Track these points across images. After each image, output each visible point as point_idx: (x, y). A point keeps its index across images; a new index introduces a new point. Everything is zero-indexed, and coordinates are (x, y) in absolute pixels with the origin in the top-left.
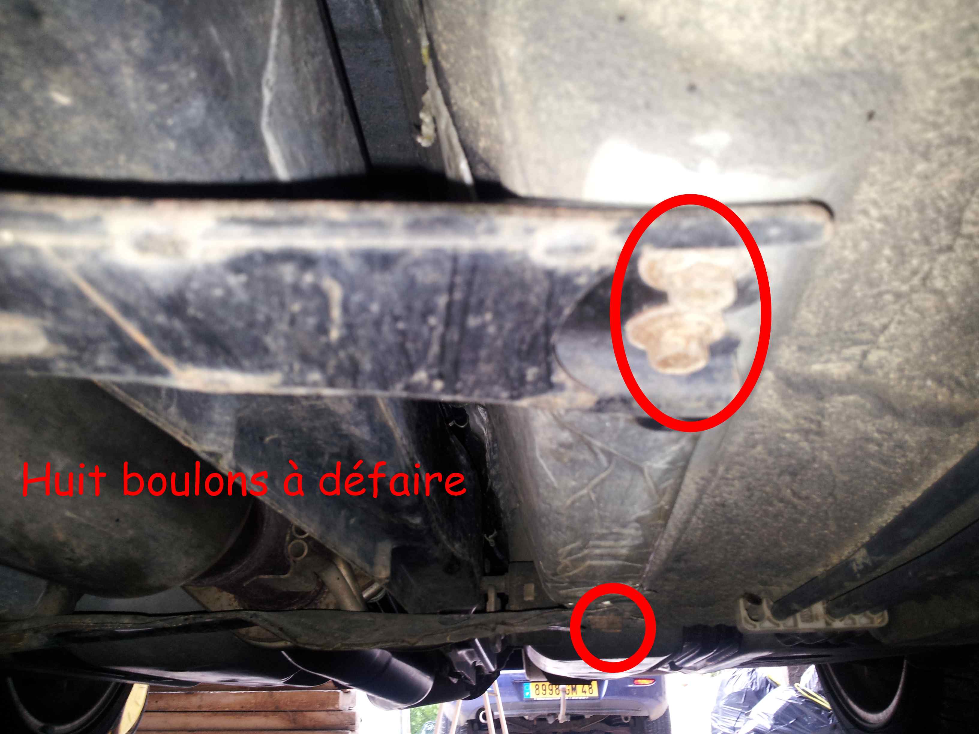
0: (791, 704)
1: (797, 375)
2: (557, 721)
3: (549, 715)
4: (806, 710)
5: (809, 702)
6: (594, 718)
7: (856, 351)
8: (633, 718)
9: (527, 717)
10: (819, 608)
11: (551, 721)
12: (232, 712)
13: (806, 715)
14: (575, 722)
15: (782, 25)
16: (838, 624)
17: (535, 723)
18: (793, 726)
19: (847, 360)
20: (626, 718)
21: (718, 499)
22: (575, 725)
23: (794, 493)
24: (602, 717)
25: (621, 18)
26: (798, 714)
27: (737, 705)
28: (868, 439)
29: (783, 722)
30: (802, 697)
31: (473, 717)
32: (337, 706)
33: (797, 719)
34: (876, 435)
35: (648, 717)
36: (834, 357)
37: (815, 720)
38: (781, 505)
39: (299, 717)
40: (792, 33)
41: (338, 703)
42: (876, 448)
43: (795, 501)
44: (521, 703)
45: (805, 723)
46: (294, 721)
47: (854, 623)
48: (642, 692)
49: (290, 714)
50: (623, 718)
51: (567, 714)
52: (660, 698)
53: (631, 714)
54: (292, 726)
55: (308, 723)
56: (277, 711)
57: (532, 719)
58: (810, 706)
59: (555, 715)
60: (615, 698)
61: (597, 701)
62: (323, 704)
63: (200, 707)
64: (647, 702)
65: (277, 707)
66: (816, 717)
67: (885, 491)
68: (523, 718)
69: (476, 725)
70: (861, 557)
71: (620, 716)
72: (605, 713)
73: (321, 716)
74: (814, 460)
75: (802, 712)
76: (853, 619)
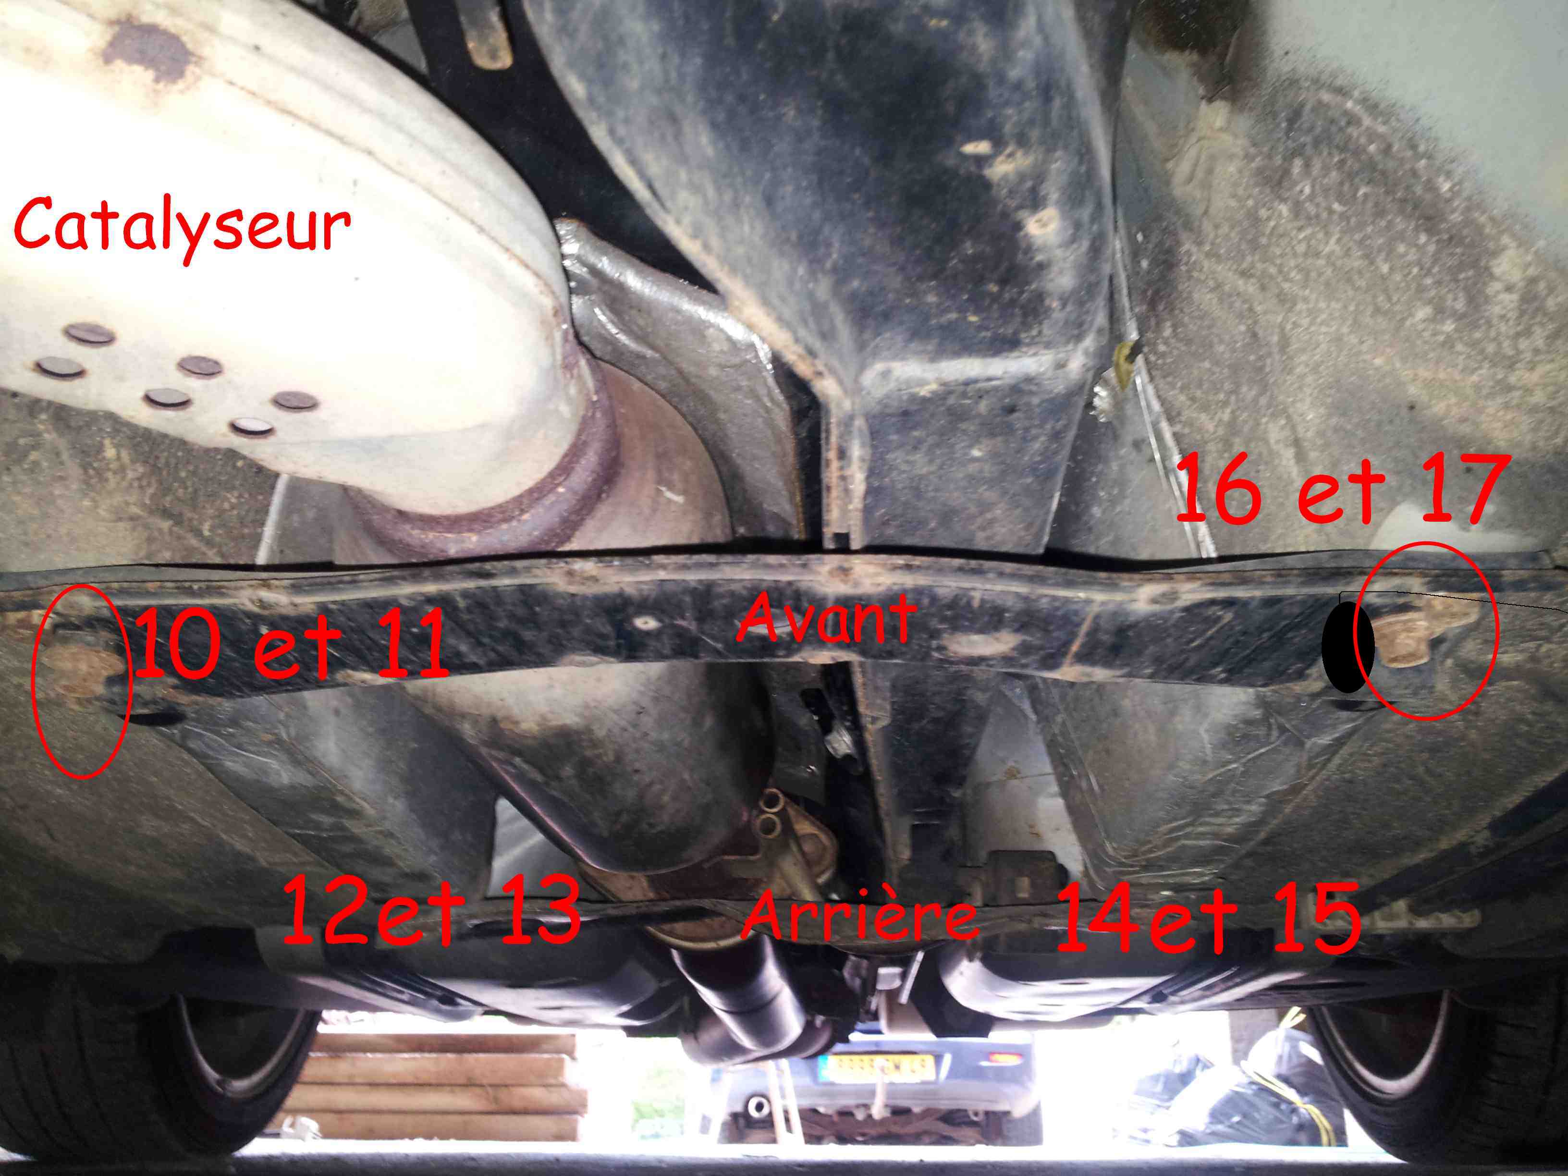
0: (1237, 1093)
1: (1472, 662)
2: (870, 1116)
3: (858, 1106)
4: (1258, 1101)
5: (1263, 1090)
6: (928, 1113)
7: (1532, 645)
8: (987, 1113)
9: (822, 1110)
10: (1401, 905)
11: (860, 1116)
12: (402, 1086)
13: (1258, 1110)
14: (897, 1118)
15: (1541, 434)
16: (1423, 924)
17: (836, 1118)
18: (1237, 1126)
19: (1522, 651)
20: (976, 1114)
21: (1347, 776)
22: (895, 1123)
23: (1428, 771)
24: (936, 1111)
25: (1412, 408)
26: (1245, 1107)
27: (1153, 1095)
28: (1521, 720)
29: (1222, 1118)
30: (1253, 1083)
31: (739, 1108)
32: (560, 1079)
33: (1245, 1116)
34: (1530, 717)
35: (1007, 1113)
36: (1511, 649)
37: (1271, 1117)
38: (1410, 782)
39: (503, 1094)
40: (1547, 439)
41: (562, 1075)
42: (1526, 728)
43: (1428, 778)
44: (816, 1088)
45: (1255, 1121)
46: (496, 1100)
47: (1441, 923)
48: (1001, 1075)
49: (490, 1090)
50: (971, 1114)
51: (886, 1106)
52: (1029, 1084)
53: (982, 1107)
54: (493, 1107)
55: (517, 1104)
56: (469, 1084)
57: (830, 1112)
58: (1264, 1095)
59: (867, 1107)
60: (958, 1081)
61: (932, 1087)
62: (541, 1075)
63: (351, 1076)
64: (1010, 1089)
65: (469, 1079)
66: (1272, 1112)
67: (1523, 770)
68: (815, 1111)
69: (742, 1121)
70: (1482, 838)
71: (966, 1111)
72: (945, 1105)
73: (537, 1094)
74: (1463, 738)
75: (1252, 1105)
76: (1438, 919)
